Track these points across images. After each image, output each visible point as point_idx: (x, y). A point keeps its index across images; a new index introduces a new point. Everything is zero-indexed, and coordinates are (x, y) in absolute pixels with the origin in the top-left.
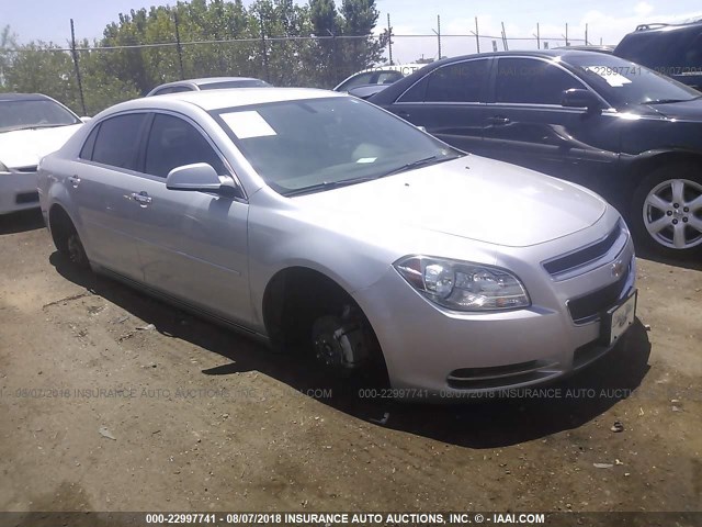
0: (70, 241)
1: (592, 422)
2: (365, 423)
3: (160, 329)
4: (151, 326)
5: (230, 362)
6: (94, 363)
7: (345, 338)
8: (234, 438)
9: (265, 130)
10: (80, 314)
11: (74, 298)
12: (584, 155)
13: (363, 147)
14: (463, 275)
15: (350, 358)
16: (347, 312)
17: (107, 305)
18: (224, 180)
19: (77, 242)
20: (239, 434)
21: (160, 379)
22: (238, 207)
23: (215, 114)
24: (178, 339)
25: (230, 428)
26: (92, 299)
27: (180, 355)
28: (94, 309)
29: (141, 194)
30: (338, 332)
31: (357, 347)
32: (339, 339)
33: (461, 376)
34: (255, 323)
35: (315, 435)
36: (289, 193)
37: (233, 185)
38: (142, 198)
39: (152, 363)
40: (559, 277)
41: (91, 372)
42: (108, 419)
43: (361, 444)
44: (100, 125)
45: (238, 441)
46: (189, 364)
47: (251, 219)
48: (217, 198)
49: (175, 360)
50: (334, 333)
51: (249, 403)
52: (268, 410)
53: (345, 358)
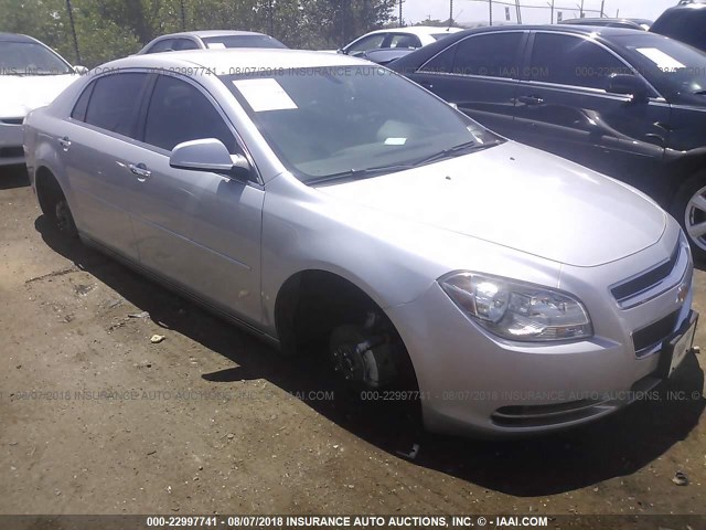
0: (58, 207)
1: (648, 468)
2: (392, 457)
3: (155, 318)
4: (145, 314)
5: (234, 365)
6: (80, 357)
7: (370, 354)
8: (241, 466)
9: (284, 102)
10: (67, 293)
11: (61, 274)
12: (617, 144)
13: (390, 125)
14: (519, 297)
15: (375, 376)
16: (371, 322)
17: (97, 285)
18: (236, 159)
19: (66, 209)
20: (247, 461)
21: (155, 382)
22: (251, 193)
23: (228, 80)
24: (175, 332)
25: (236, 453)
26: (81, 277)
27: (177, 353)
28: (82, 289)
29: (139, 166)
30: (362, 346)
31: (382, 363)
32: (363, 353)
33: (508, 413)
34: (265, 323)
35: (334, 469)
36: (313, 181)
37: (247, 167)
38: (139, 171)
39: (145, 362)
40: (626, 304)
41: (77, 369)
42: (95, 432)
43: (388, 483)
44: (95, 83)
45: (245, 471)
46: (188, 364)
47: (267, 208)
48: (228, 180)
49: (173, 359)
50: (356, 346)
51: (257, 421)
52: (279, 431)
53: (368, 376)
